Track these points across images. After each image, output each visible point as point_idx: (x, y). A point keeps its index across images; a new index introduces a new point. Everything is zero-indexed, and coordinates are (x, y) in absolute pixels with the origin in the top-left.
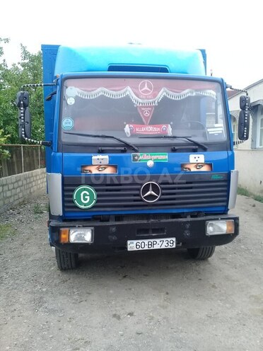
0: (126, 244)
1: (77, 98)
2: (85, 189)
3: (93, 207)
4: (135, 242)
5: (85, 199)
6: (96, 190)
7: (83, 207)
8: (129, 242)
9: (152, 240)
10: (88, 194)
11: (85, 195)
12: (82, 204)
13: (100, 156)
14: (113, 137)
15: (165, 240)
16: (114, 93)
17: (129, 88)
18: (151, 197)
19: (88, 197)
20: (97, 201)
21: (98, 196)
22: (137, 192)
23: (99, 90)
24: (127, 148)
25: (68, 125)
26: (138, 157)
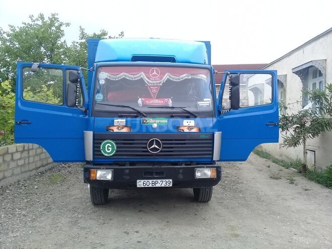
0: (136, 182)
1: (106, 80)
2: (108, 143)
3: (114, 155)
4: (142, 181)
5: (109, 150)
6: (116, 144)
7: (106, 155)
8: (138, 181)
9: (155, 181)
10: (110, 146)
11: (108, 146)
12: (106, 152)
13: (120, 120)
14: (129, 107)
15: (164, 180)
16: (132, 76)
17: (143, 73)
18: (155, 149)
19: (110, 148)
20: (117, 151)
21: (117, 147)
22: (145, 146)
23: (122, 74)
24: (139, 114)
25: (99, 98)
26: (146, 121)
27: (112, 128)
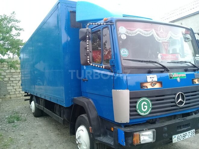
2: (144, 101)
4: (177, 136)
5: (144, 108)
6: (151, 101)
7: (143, 114)
8: (173, 137)
10: (146, 104)
11: (144, 105)
13: (151, 76)
16: (146, 32)
18: (181, 103)
19: (146, 107)
20: (152, 109)
21: (153, 105)
23: (137, 30)
25: (125, 54)
27: (145, 85)
